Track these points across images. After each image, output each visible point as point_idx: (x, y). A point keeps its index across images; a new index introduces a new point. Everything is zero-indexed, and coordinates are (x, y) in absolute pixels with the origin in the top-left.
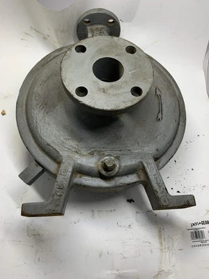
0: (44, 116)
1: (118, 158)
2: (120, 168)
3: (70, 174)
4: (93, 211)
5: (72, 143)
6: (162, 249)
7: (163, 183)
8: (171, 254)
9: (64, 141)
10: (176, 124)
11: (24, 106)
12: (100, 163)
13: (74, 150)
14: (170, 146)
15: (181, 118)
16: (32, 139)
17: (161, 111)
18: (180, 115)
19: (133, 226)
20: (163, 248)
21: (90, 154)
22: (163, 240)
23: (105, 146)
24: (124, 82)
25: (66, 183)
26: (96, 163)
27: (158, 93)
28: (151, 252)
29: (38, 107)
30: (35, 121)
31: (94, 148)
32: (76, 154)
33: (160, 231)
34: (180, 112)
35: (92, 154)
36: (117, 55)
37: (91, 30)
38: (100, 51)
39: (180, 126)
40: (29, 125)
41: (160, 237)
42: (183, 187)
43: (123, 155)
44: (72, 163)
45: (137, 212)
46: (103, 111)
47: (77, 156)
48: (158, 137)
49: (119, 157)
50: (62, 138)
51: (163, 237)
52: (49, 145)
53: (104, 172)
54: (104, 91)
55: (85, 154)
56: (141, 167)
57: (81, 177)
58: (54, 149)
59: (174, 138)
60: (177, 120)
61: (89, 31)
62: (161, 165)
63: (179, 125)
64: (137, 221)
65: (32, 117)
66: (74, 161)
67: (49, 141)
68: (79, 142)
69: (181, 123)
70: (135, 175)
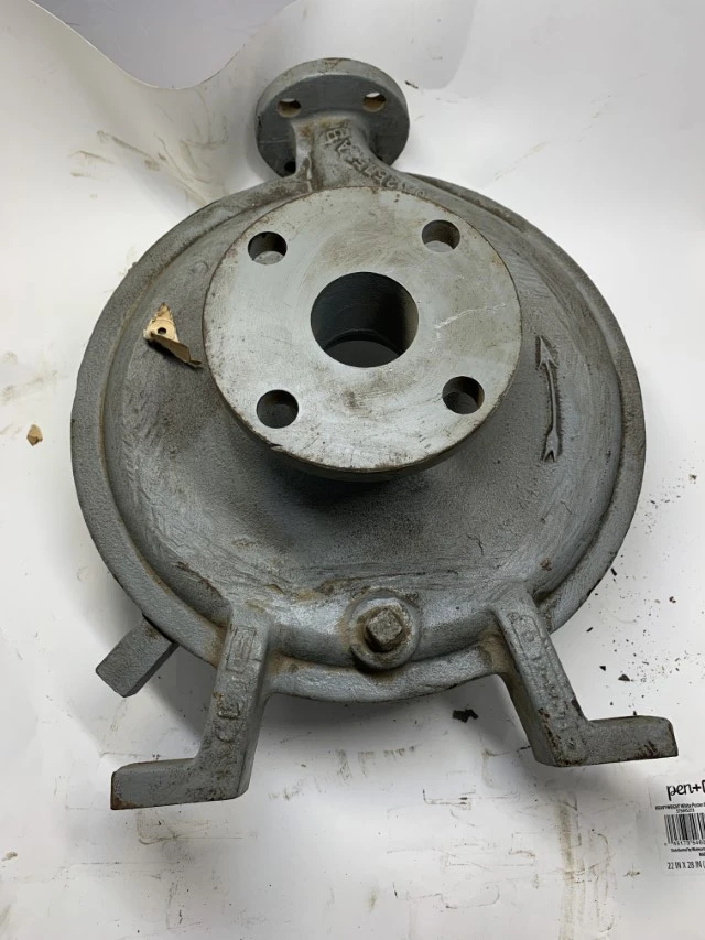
0: (165, 468)
1: (411, 601)
2: (420, 634)
3: (257, 666)
4: (343, 754)
5: (260, 557)
6: (570, 875)
7: (567, 684)
8: (602, 888)
9: (233, 549)
10: (608, 469)
11: (97, 430)
12: (353, 625)
13: (265, 579)
14: (592, 544)
15: (628, 441)
16: (129, 545)
17: (555, 424)
18: (624, 430)
19: (474, 800)
20: (576, 868)
21: (320, 590)
22: (574, 842)
23: (369, 559)
24: (420, 361)
25: (245, 700)
26: (342, 622)
27: (546, 357)
28: (536, 883)
29: (142, 434)
30: (134, 485)
31: (331, 569)
32: (273, 592)
33: (563, 814)
34: (623, 421)
35: (326, 591)
36: (393, 261)
37: (306, 132)
38: (334, 250)
39: (624, 471)
40: (117, 500)
41: (565, 831)
42: (639, 661)
43: (431, 587)
44: (262, 627)
45: (488, 753)
46: (351, 472)
47: (278, 601)
48: (550, 519)
49: (416, 597)
50: (225, 541)
51: (574, 832)
52: (183, 567)
53: (367, 656)
54: (352, 400)
55: (302, 592)
56: (492, 628)
57: (293, 669)
58: (204, 581)
59: (603, 517)
60: (615, 453)
61: (299, 137)
62: (558, 613)
63: (620, 465)
64: (488, 782)
65: (126, 475)
66: (271, 618)
67: (183, 553)
68: (282, 550)
69: (627, 460)
70: (474, 653)
